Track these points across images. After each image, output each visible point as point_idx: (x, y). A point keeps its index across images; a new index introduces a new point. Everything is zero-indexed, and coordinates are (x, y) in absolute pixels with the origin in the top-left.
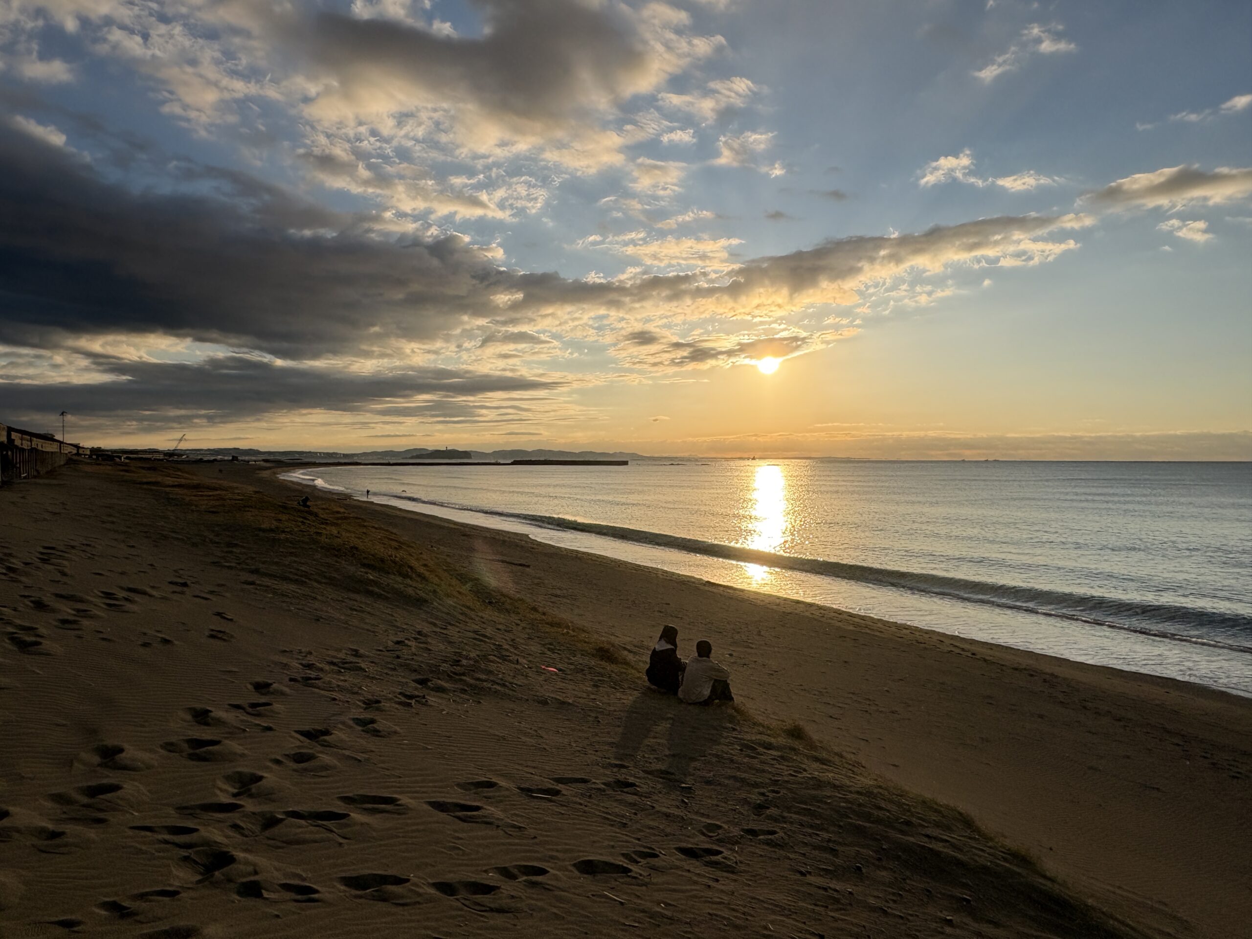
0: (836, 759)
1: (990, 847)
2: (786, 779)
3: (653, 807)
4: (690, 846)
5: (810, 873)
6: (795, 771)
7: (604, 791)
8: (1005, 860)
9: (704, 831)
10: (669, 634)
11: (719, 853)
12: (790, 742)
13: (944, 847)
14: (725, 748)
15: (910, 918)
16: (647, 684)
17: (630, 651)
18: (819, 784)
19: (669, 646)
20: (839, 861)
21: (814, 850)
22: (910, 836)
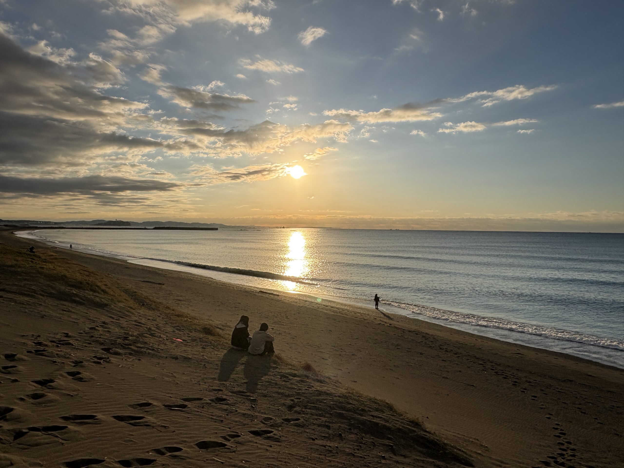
0: (327, 380)
1: (401, 419)
2: (303, 391)
3: (237, 411)
4: (256, 429)
5: (316, 439)
6: (308, 388)
7: (210, 404)
8: (409, 425)
9: (263, 421)
10: (245, 320)
11: (272, 432)
12: (305, 373)
13: (380, 421)
14: (272, 378)
15: (366, 457)
17: (220, 329)
18: (320, 393)
19: (244, 326)
20: (330, 432)
21: (319, 427)
22: (365, 416)
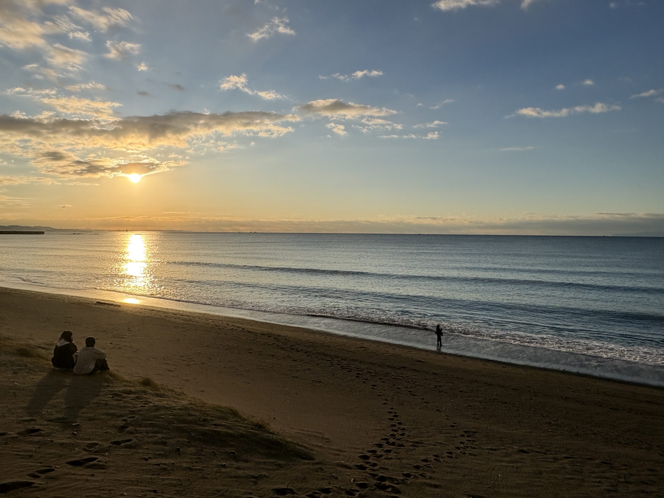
0: (169, 393)
1: (245, 424)
2: (138, 409)
3: (52, 441)
4: (76, 459)
5: (150, 458)
6: (144, 404)
7: (17, 438)
8: (252, 429)
9: (87, 448)
10: (67, 336)
11: (96, 459)
12: (142, 388)
13: (223, 429)
14: (102, 398)
15: (204, 469)
16: (52, 367)
18: (157, 408)
19: (68, 343)
20: (167, 448)
21: (154, 445)
22: (206, 426)
